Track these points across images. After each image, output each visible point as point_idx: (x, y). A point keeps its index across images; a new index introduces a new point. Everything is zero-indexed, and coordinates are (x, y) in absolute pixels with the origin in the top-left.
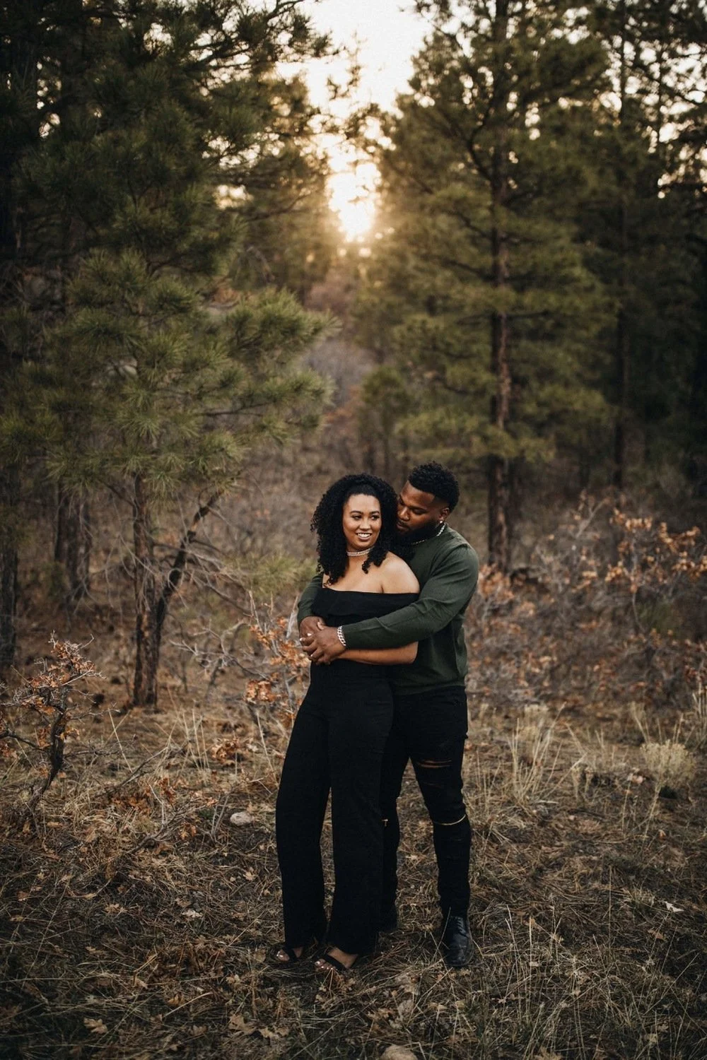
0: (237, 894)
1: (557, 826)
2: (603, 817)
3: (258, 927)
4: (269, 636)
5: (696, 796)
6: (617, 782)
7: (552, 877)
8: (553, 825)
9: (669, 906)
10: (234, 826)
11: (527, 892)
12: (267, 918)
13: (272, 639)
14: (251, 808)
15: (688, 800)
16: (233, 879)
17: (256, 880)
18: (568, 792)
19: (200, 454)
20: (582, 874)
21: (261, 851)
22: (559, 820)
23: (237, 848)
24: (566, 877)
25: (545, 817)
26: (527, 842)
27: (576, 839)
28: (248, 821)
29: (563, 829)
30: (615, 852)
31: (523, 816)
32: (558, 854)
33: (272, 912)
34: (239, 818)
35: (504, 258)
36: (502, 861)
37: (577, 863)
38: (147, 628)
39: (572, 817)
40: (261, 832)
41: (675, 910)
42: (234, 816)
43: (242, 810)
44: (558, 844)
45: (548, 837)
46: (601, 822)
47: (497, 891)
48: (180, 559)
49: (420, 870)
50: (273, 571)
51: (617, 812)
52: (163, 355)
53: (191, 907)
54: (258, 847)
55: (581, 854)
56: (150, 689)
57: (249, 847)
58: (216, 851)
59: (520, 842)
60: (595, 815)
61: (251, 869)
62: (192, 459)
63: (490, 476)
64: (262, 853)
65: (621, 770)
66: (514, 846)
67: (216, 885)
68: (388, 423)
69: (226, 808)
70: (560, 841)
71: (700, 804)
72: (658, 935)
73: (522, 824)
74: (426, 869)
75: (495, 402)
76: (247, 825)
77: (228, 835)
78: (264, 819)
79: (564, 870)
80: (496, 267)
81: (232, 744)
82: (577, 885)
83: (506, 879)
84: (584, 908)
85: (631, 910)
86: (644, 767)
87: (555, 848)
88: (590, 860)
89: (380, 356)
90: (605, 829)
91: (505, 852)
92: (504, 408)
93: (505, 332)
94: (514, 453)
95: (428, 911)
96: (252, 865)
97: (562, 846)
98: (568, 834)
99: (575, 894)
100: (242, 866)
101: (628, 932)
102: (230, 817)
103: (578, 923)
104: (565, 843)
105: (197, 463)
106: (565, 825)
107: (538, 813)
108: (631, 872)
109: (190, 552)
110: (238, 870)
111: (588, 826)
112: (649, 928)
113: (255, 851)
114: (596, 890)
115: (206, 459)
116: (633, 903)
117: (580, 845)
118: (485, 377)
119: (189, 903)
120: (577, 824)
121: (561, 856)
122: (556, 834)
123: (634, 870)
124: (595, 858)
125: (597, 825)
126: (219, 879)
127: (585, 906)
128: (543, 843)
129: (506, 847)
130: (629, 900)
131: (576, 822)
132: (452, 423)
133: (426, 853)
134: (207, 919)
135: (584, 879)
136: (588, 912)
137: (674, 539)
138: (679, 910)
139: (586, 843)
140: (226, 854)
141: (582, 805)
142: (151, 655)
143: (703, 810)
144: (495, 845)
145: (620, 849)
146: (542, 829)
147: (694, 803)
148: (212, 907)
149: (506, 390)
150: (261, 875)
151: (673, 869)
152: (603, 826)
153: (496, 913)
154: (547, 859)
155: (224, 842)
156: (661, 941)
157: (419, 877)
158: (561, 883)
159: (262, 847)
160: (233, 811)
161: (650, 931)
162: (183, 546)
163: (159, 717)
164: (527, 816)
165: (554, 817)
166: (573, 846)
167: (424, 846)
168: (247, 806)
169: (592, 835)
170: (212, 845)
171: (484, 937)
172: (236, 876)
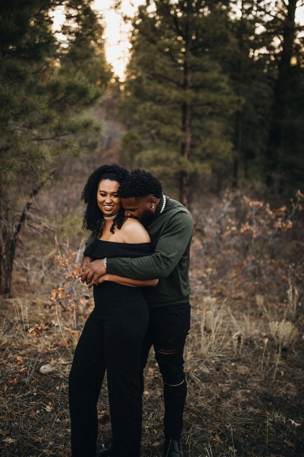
0: (40, 423)
1: (226, 370)
2: (250, 364)
3: (51, 448)
4: (65, 262)
5: (296, 349)
6: (255, 342)
7: (227, 404)
8: (224, 369)
9: (293, 422)
10: (41, 374)
11: (213, 416)
12: (58, 441)
13: (67, 263)
14: (53, 362)
15: (292, 352)
16: (38, 412)
17: (52, 411)
18: (230, 348)
19: (29, 159)
20: (242, 402)
21: (57, 390)
22: (226, 366)
23: (42, 390)
24: (234, 405)
25: (219, 365)
26: (211, 382)
27: (236, 378)
28: (51, 371)
29: (229, 372)
30: (259, 387)
31: (207, 364)
32: (228, 389)
33: (60, 436)
34: (45, 369)
35: (189, 77)
36: (197, 394)
37: (239, 394)
38: (4, 254)
39: (233, 364)
40: (58, 378)
41: (297, 425)
42: (42, 368)
43: (48, 363)
44: (227, 381)
45: (221, 377)
46: (249, 367)
47: (195, 416)
48: (23, 217)
49: (150, 402)
50: (72, 225)
51: (257, 360)
52: (8, 101)
53: (9, 435)
54: (55, 388)
55: (240, 389)
56: (6, 285)
57: (50, 388)
58: (29, 392)
59: (207, 382)
60: (245, 362)
61: (50, 403)
62: (24, 161)
63: (181, 181)
64: (57, 392)
65: (256, 335)
66: (203, 384)
67: (28, 417)
68: (132, 156)
69: (38, 362)
70: (228, 379)
71: (299, 354)
72: (290, 444)
73: (206, 370)
74: (153, 401)
75: (183, 146)
76: (50, 373)
77: (38, 380)
78: (60, 368)
79: (232, 399)
80: (186, 81)
81: (40, 328)
82: (240, 409)
83: (200, 408)
84: (245, 426)
85: (273, 427)
86: (268, 333)
87: (226, 385)
88: (246, 393)
89: (129, 127)
90: (251, 371)
91: (198, 388)
92: (188, 149)
93: (189, 112)
94: (192, 170)
95: (156, 432)
96: (51, 401)
97: (229, 383)
98: (232, 375)
99: (241, 416)
100: (44, 402)
101: (273, 443)
102: (40, 368)
103: (244, 437)
104: (231, 381)
105: (28, 164)
106: (230, 369)
107: (215, 362)
108: (270, 400)
109: (28, 213)
110: (42, 405)
111: (243, 369)
112: (284, 439)
113: (53, 391)
114: (252, 413)
115: (33, 162)
116: (273, 422)
117: (240, 383)
118: (180, 133)
119: (8, 432)
120: (236, 368)
121: (230, 390)
122: (225, 374)
123: (271, 399)
124: (249, 391)
125: (247, 369)
126: (29, 412)
127: (247, 425)
128: (219, 382)
129: (199, 386)
130: (271, 420)
131: (235, 367)
132: (163, 156)
133: (153, 389)
134: (18, 444)
135: (244, 404)
136: (249, 429)
137: (274, 212)
138: (298, 424)
139: (243, 380)
140: (35, 394)
141: (238, 357)
142: (7, 268)
143: (301, 358)
144: (193, 384)
145: (261, 385)
146: (218, 373)
147: (296, 354)
148: (22, 434)
149: (189, 140)
150: (55, 407)
151: (291, 397)
152: (250, 369)
153: (196, 432)
154: (221, 392)
155: (35, 386)
156: (292, 448)
157: (150, 407)
158: (231, 409)
159: (57, 388)
160: (43, 364)
161: (285, 441)
162: (24, 211)
163: (11, 300)
164: (209, 365)
165: (224, 364)
166: (236, 383)
167: (152, 385)
168: (50, 360)
169: (245, 375)
170: (27, 388)
171: (190, 451)
172: (40, 409)
